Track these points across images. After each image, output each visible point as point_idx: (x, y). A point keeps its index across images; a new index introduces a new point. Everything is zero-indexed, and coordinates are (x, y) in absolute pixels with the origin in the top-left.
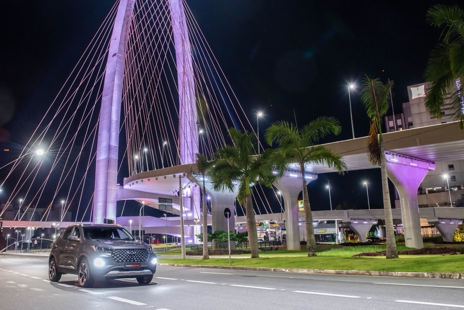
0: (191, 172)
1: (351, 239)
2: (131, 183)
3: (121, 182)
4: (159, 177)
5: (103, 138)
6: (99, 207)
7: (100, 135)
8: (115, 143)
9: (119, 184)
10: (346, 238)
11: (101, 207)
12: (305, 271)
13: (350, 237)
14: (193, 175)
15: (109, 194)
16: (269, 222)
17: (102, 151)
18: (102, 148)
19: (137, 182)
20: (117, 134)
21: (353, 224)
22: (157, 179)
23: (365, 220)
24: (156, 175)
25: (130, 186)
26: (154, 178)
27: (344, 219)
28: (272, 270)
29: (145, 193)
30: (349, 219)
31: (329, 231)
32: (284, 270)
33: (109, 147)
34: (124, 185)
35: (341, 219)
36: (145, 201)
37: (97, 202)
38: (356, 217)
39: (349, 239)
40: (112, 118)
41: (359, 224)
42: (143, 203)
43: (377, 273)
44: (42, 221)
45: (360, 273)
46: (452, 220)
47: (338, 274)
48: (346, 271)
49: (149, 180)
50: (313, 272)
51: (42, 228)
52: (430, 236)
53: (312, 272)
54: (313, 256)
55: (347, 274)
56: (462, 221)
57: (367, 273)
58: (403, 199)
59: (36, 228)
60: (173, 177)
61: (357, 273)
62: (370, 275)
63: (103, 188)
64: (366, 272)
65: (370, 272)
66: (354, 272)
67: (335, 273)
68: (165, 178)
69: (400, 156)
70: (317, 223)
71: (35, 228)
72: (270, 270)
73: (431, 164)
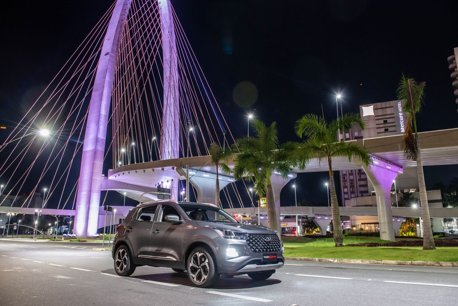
0: (181, 166)
1: (307, 232)
2: (117, 174)
3: (105, 173)
4: (147, 170)
5: (91, 131)
6: (82, 196)
7: (88, 127)
8: (102, 135)
9: (104, 175)
10: (303, 231)
11: (85, 196)
12: (359, 261)
13: (307, 230)
14: (183, 169)
15: (94, 184)
16: (241, 215)
17: (89, 143)
18: (89, 140)
19: (123, 174)
20: (104, 127)
21: (316, 219)
22: (144, 171)
23: (326, 216)
24: (144, 168)
25: (116, 177)
26: (142, 170)
27: (309, 215)
28: (317, 260)
29: (128, 184)
30: (314, 214)
31: (290, 225)
32: (332, 261)
33: (97, 140)
34: (109, 175)
35: (307, 215)
36: (127, 192)
37: (81, 191)
38: (320, 213)
39: (306, 233)
40: (101, 113)
41: (321, 219)
42: (125, 194)
43: (449, 264)
44: (23, 207)
45: (428, 264)
46: (399, 218)
47: (401, 264)
48: (410, 262)
49: (136, 172)
50: (369, 262)
51: (23, 214)
52: (374, 231)
53: (367, 262)
54: (340, 246)
55: (412, 265)
56: (405, 219)
57: (437, 264)
58: (380, 197)
59: (16, 214)
60: (162, 170)
61: (424, 264)
62: (441, 266)
63: (88, 178)
64: (435, 263)
65: (440, 263)
66: (421, 263)
67: (397, 264)
68: (153, 170)
69: (379, 159)
70: (283, 217)
71: (14, 214)
72: (314, 260)
73: (401, 169)
